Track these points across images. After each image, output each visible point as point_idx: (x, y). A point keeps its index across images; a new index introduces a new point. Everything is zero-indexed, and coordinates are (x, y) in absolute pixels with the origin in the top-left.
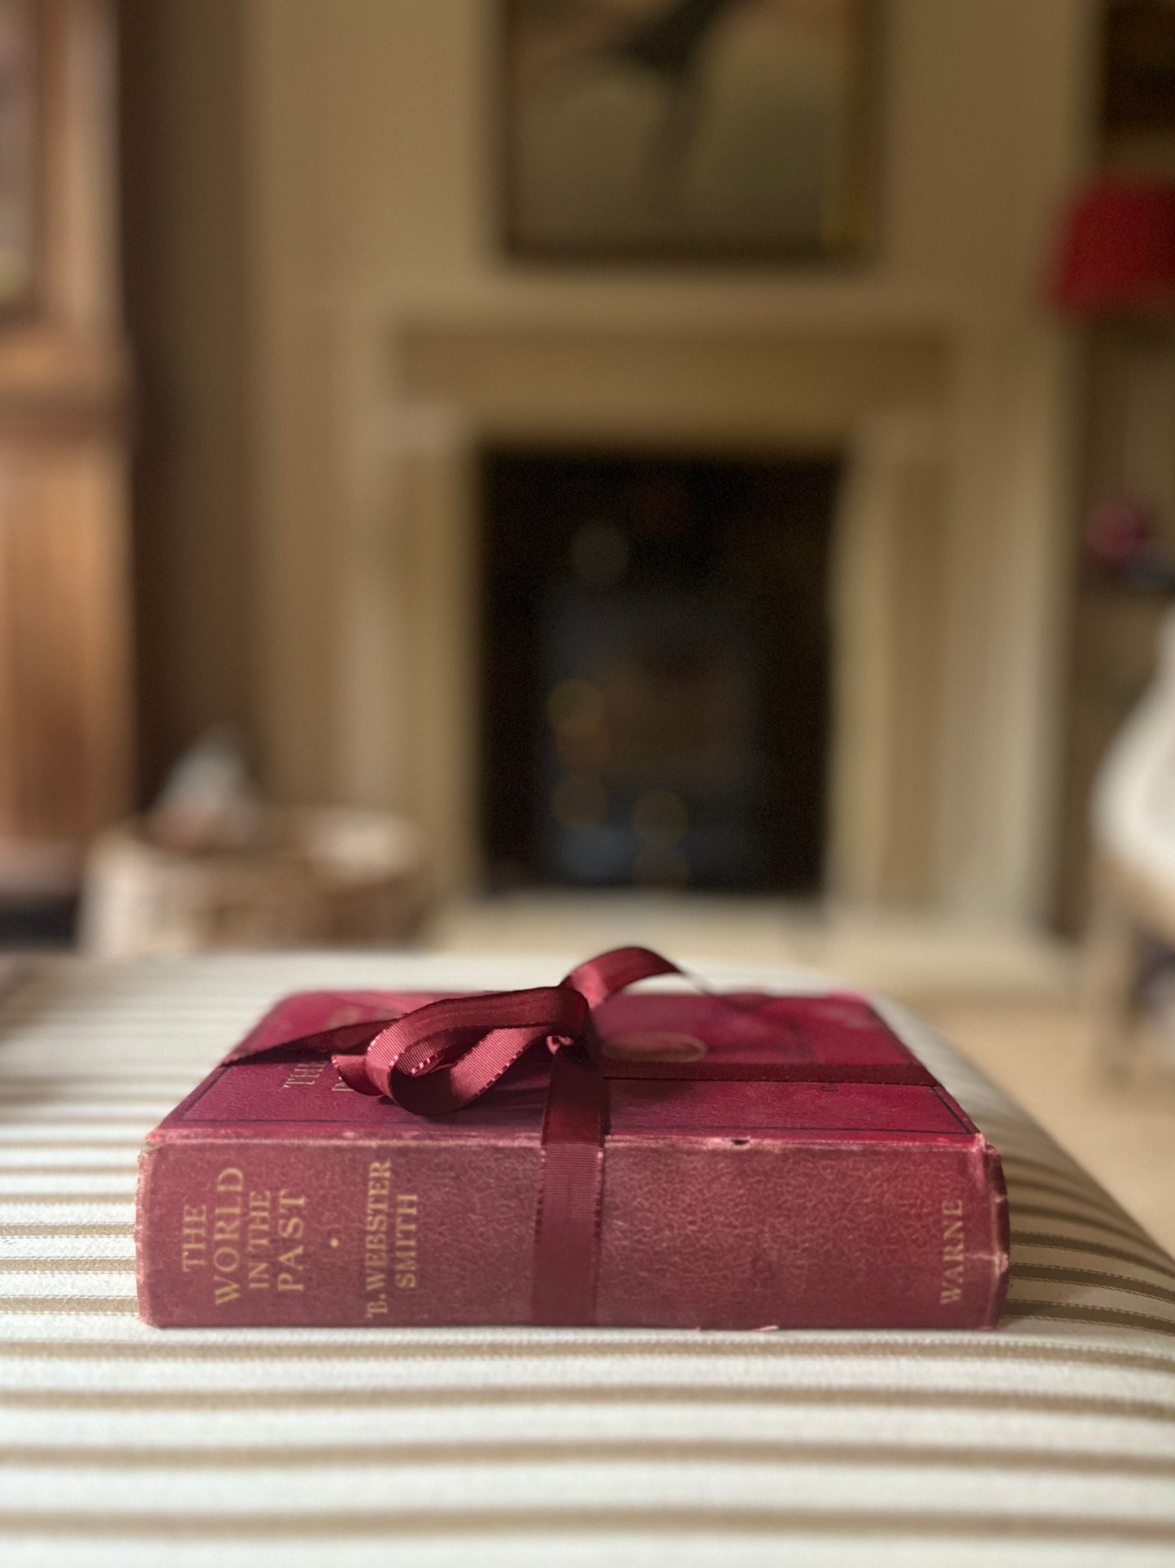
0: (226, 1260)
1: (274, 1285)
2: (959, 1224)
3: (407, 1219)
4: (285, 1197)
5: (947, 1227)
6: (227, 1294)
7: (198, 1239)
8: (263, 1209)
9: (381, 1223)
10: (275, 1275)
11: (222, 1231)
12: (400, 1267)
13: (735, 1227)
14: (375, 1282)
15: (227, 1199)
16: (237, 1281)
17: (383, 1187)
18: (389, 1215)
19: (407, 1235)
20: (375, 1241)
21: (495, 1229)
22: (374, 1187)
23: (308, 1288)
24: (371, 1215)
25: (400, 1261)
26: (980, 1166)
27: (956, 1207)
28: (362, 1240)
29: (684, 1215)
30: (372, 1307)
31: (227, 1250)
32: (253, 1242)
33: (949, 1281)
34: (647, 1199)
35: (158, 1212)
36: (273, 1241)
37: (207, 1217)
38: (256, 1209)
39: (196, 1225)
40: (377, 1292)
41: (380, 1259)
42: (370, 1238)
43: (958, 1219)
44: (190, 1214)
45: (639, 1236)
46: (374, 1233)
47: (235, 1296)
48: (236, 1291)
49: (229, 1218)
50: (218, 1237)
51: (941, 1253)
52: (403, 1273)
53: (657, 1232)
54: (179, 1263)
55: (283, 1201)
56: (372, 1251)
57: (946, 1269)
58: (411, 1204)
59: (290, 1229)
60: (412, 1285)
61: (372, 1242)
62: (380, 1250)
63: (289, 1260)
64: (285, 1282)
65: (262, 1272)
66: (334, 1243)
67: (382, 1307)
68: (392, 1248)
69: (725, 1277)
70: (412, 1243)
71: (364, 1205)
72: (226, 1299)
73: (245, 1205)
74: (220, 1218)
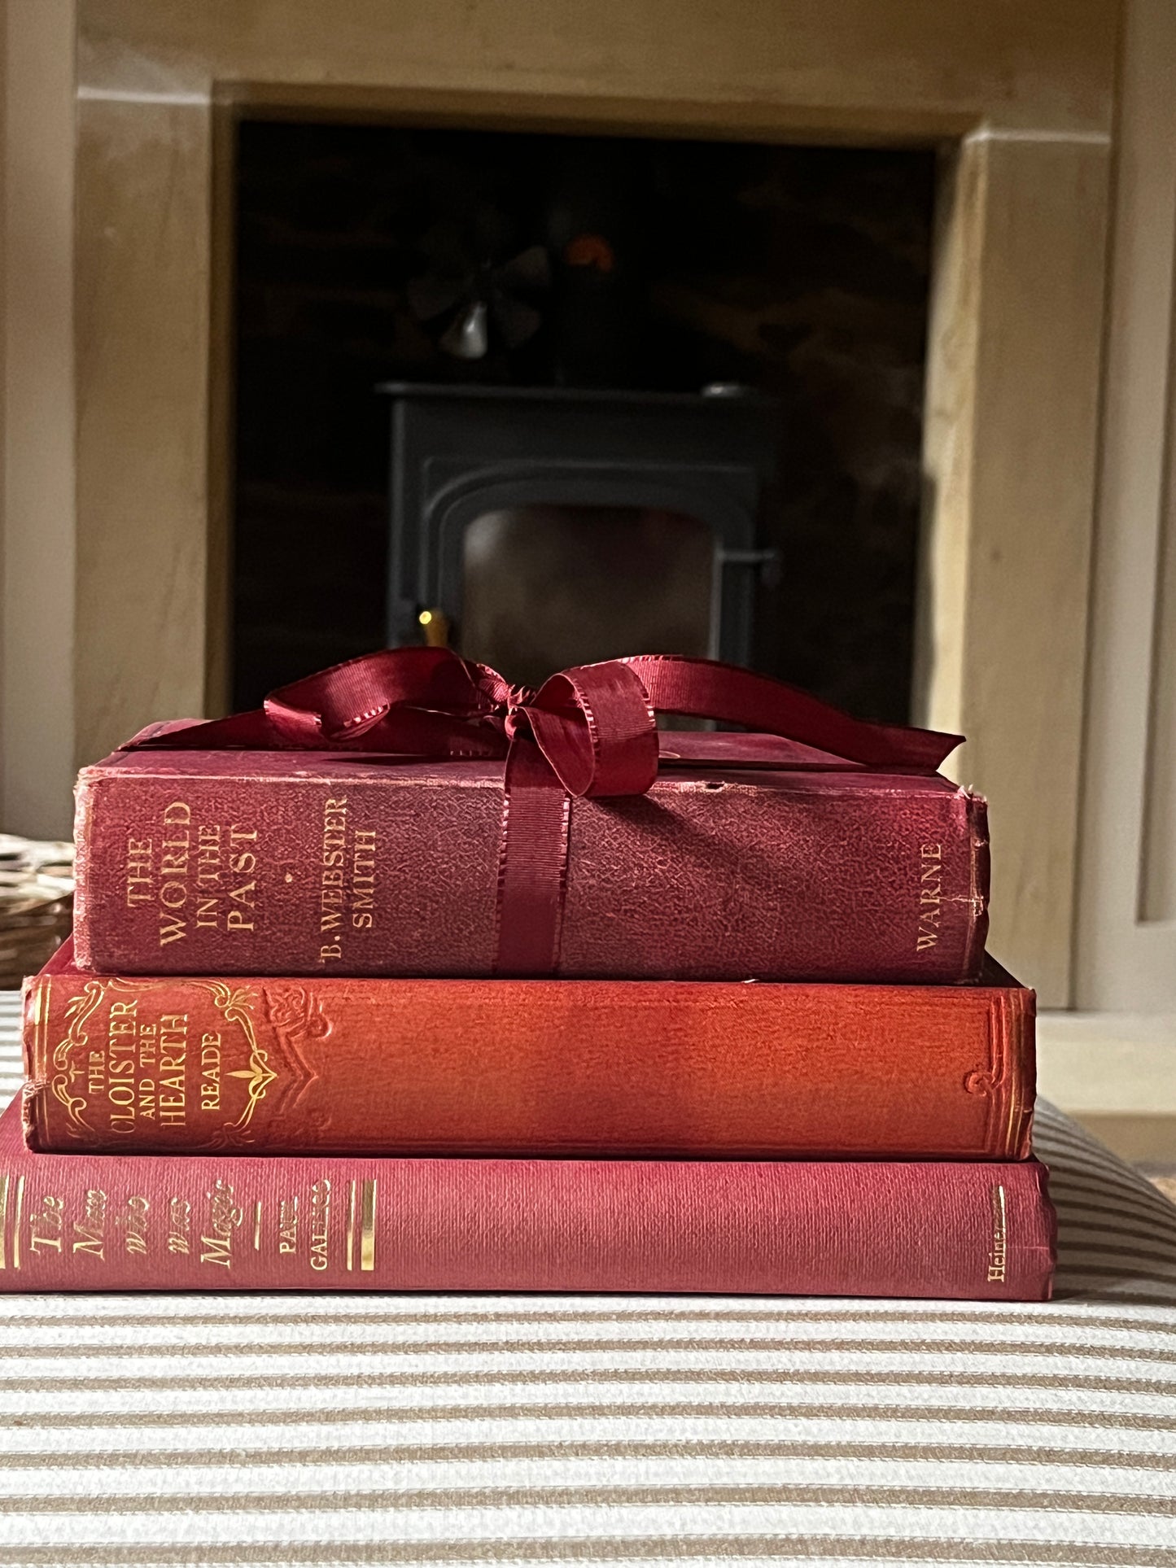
0: (174, 895)
1: (223, 924)
2: (937, 868)
3: (365, 855)
4: (235, 832)
5: (925, 871)
6: (173, 933)
7: (144, 873)
8: (214, 843)
9: (338, 858)
10: (225, 913)
11: (169, 865)
12: (357, 905)
13: (707, 868)
14: (330, 921)
15: (176, 832)
16: (184, 919)
17: (339, 823)
18: (346, 850)
19: (365, 871)
20: (332, 877)
21: (457, 867)
22: (330, 823)
23: (259, 928)
24: (327, 850)
25: (359, 898)
26: (963, 810)
27: (936, 851)
28: (319, 876)
29: (653, 855)
30: (325, 951)
31: (175, 884)
32: (201, 876)
33: (923, 924)
34: (615, 839)
35: (100, 844)
36: (222, 876)
37: (153, 850)
38: (205, 842)
39: (142, 858)
40: (331, 932)
41: (337, 896)
42: (326, 873)
43: (937, 862)
44: (135, 847)
45: (608, 875)
46: (329, 869)
47: (181, 935)
48: (182, 929)
49: (178, 851)
50: (166, 871)
51: (918, 896)
52: (360, 911)
53: (625, 871)
54: (123, 898)
55: (234, 836)
56: (328, 887)
57: (923, 912)
58: (369, 841)
59: (242, 864)
60: (369, 926)
61: (328, 878)
62: (337, 887)
63: (239, 896)
64: (235, 920)
65: (209, 910)
66: (289, 879)
67: (336, 951)
68: (350, 885)
69: (695, 919)
70: (371, 879)
71: (320, 841)
72: (171, 939)
73: (194, 839)
74: (167, 851)
